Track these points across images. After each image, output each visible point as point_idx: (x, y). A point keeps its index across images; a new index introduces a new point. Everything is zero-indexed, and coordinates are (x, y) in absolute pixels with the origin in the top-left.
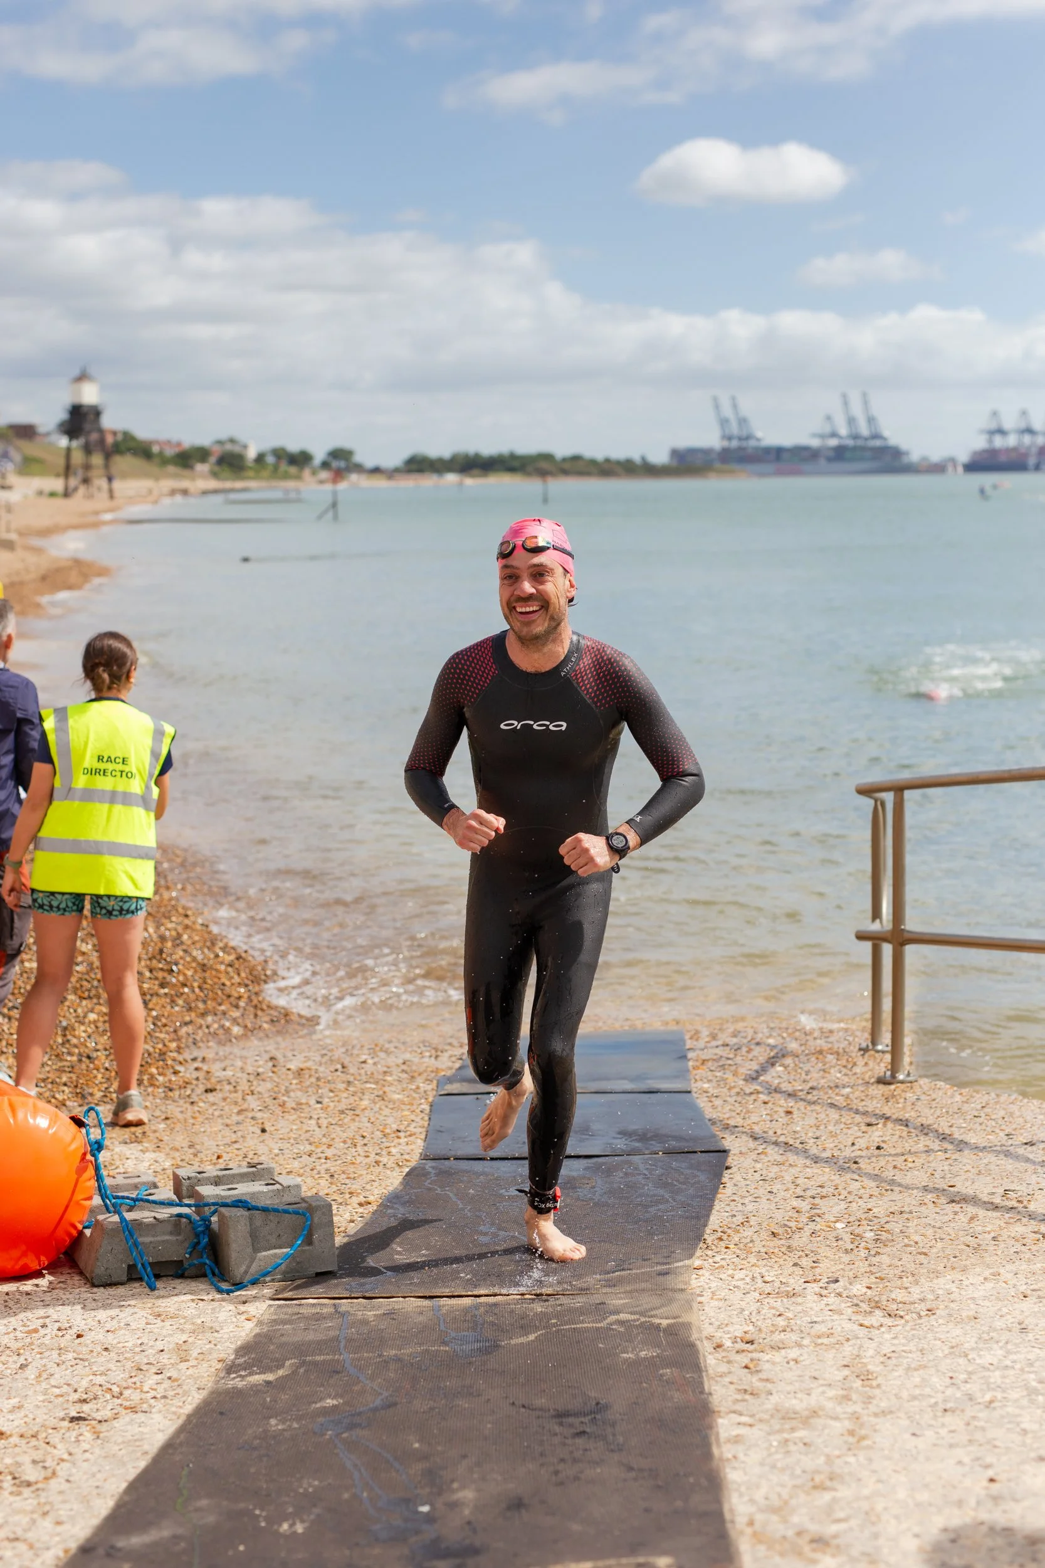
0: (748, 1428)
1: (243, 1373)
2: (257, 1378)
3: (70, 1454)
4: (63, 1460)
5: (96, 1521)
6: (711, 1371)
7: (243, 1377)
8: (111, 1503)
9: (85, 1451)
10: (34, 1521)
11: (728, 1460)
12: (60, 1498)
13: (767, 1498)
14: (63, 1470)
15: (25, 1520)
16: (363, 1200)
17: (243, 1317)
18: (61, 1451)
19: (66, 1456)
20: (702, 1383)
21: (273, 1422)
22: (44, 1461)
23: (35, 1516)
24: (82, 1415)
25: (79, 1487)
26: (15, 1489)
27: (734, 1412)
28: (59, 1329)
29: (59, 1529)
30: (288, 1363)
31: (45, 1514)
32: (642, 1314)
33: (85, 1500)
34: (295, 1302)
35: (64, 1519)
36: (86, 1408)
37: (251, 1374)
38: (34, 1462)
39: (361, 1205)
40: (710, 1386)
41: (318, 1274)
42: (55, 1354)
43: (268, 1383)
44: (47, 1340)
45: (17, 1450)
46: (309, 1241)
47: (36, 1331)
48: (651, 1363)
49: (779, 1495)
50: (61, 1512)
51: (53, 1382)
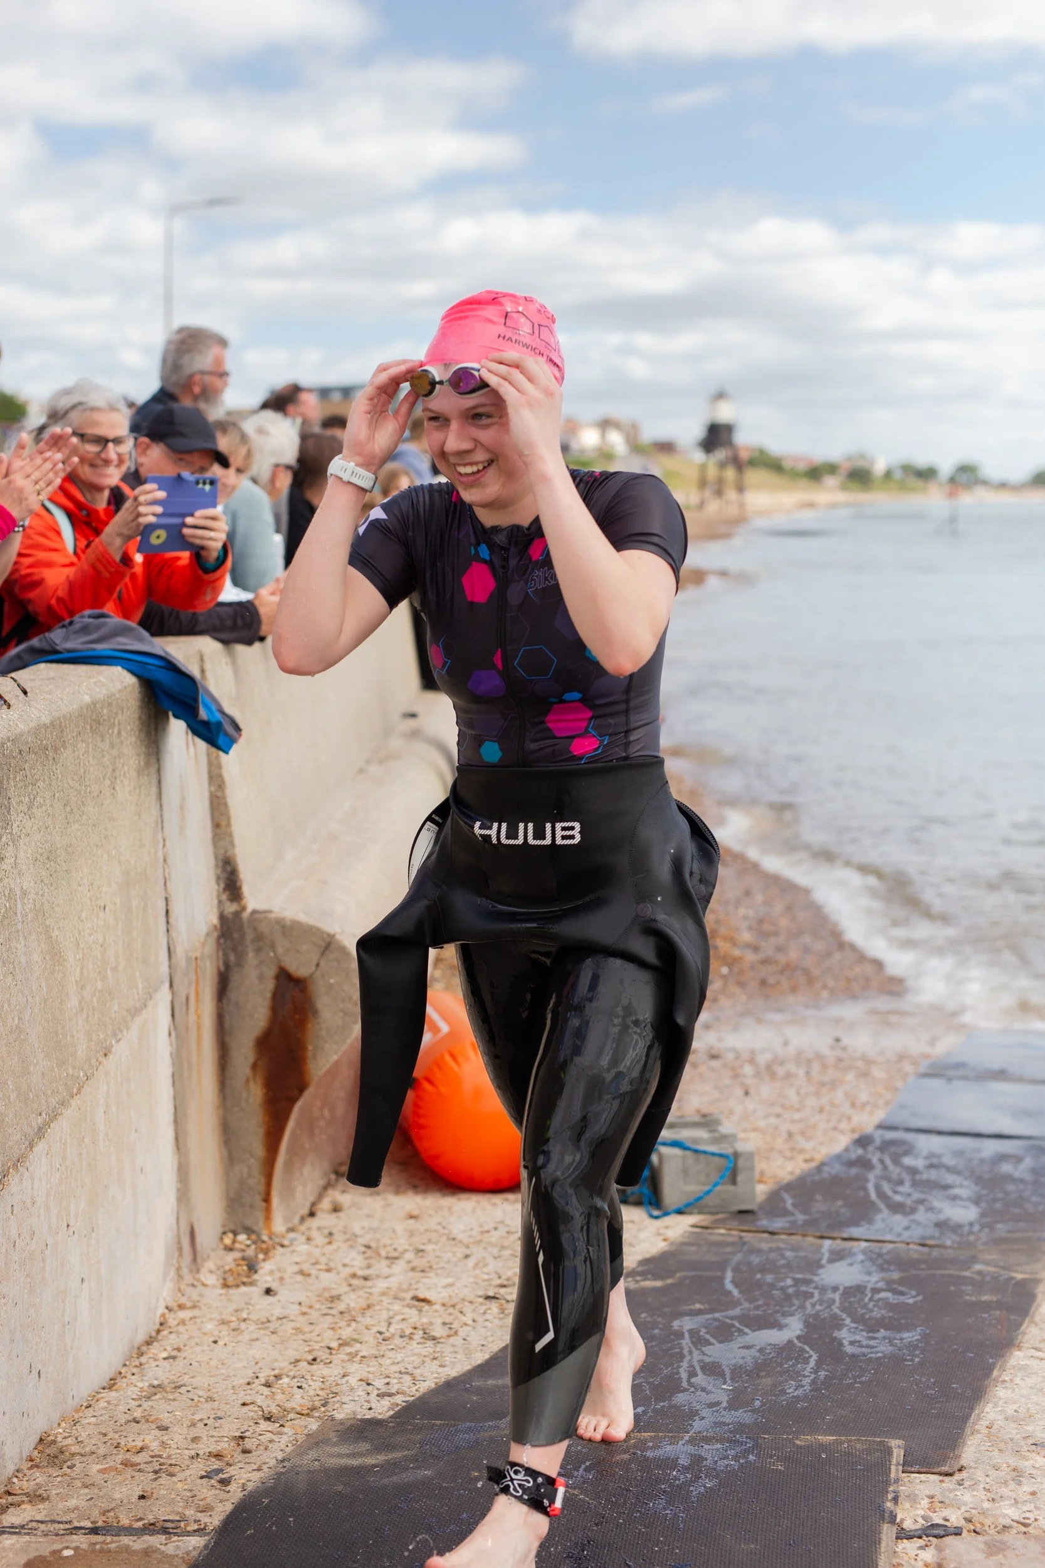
0: (1038, 1361)
1: (638, 1278)
2: (648, 1284)
3: (474, 1321)
4: (466, 1324)
5: (469, 1367)
6: (1037, 1318)
7: (637, 1282)
8: (487, 1356)
9: (487, 1320)
10: (424, 1362)
11: (1004, 1381)
12: (451, 1349)
13: (1016, 1411)
14: (462, 1332)
15: (418, 1361)
16: (807, 1156)
17: (661, 1238)
18: (468, 1319)
19: (470, 1322)
20: (1021, 1324)
21: (643, 1315)
22: (451, 1324)
23: (427, 1359)
24: (497, 1296)
25: (469, 1344)
26: (422, 1341)
27: (1036, 1349)
28: (508, 1232)
29: (440, 1370)
30: (678, 1275)
31: (435, 1359)
32: (1004, 1268)
33: (468, 1353)
34: (710, 1231)
35: (448, 1363)
36: (503, 1291)
37: (644, 1280)
38: (444, 1324)
39: (806, 1161)
40: (1028, 1327)
41: (741, 1212)
42: (495, 1251)
43: (655, 1289)
44: (494, 1240)
45: (437, 1314)
46: (734, 1182)
47: (488, 1232)
48: (988, 1306)
49: (1028, 1410)
50: (447, 1358)
51: (486, 1270)
